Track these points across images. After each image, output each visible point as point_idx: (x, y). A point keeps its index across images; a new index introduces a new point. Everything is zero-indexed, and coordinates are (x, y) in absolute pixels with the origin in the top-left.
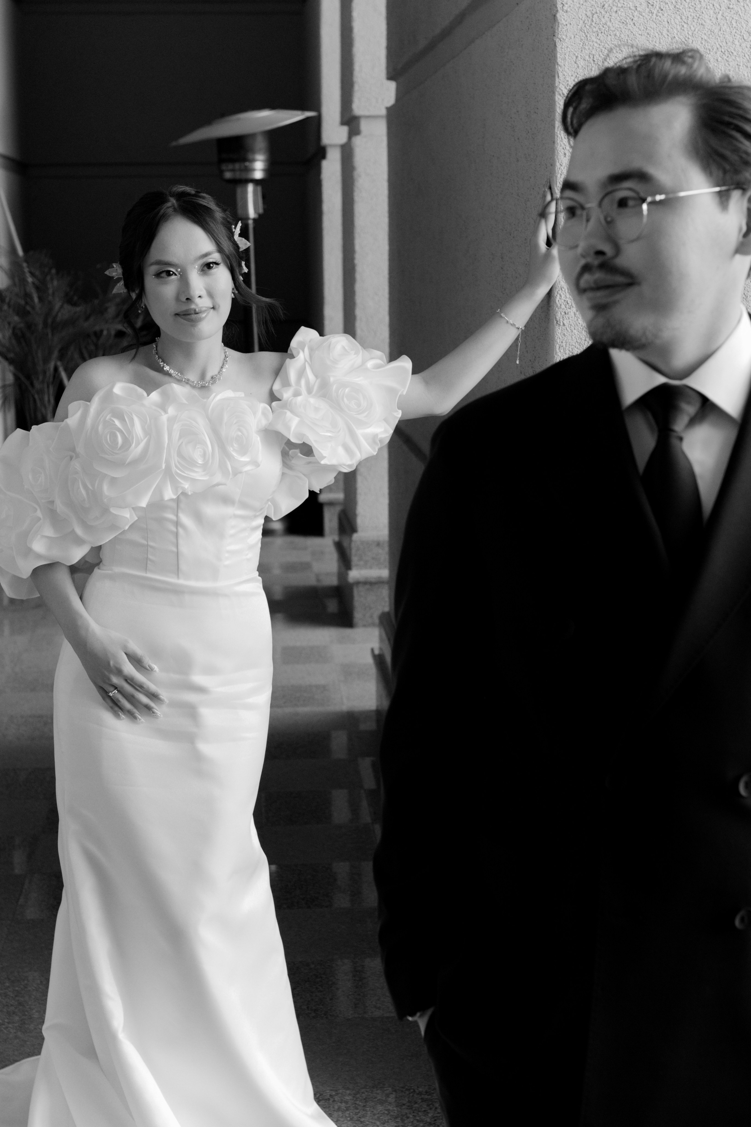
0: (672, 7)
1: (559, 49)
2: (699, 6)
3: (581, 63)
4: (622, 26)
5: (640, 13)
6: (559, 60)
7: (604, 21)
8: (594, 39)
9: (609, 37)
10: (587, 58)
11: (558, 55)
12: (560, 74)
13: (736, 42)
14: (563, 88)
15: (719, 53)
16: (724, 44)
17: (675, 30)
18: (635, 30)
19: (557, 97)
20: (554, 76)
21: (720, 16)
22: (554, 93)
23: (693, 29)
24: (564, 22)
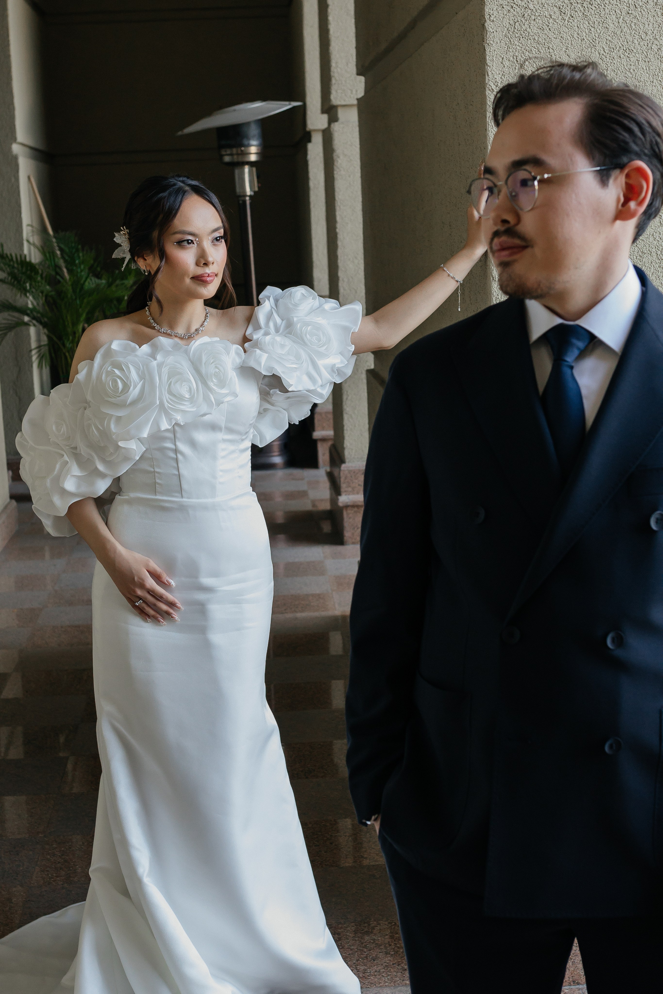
1: (487, 53)
3: (507, 63)
6: (488, 61)
8: (516, 43)
10: (511, 58)
11: (487, 58)
12: (490, 73)
13: (636, 41)
14: (492, 85)
15: (621, 51)
16: (626, 43)
17: (584, 34)
18: (551, 34)
19: (488, 92)
20: (484, 75)
21: (621, 20)
22: (485, 89)
23: (599, 32)
24: (491, 29)
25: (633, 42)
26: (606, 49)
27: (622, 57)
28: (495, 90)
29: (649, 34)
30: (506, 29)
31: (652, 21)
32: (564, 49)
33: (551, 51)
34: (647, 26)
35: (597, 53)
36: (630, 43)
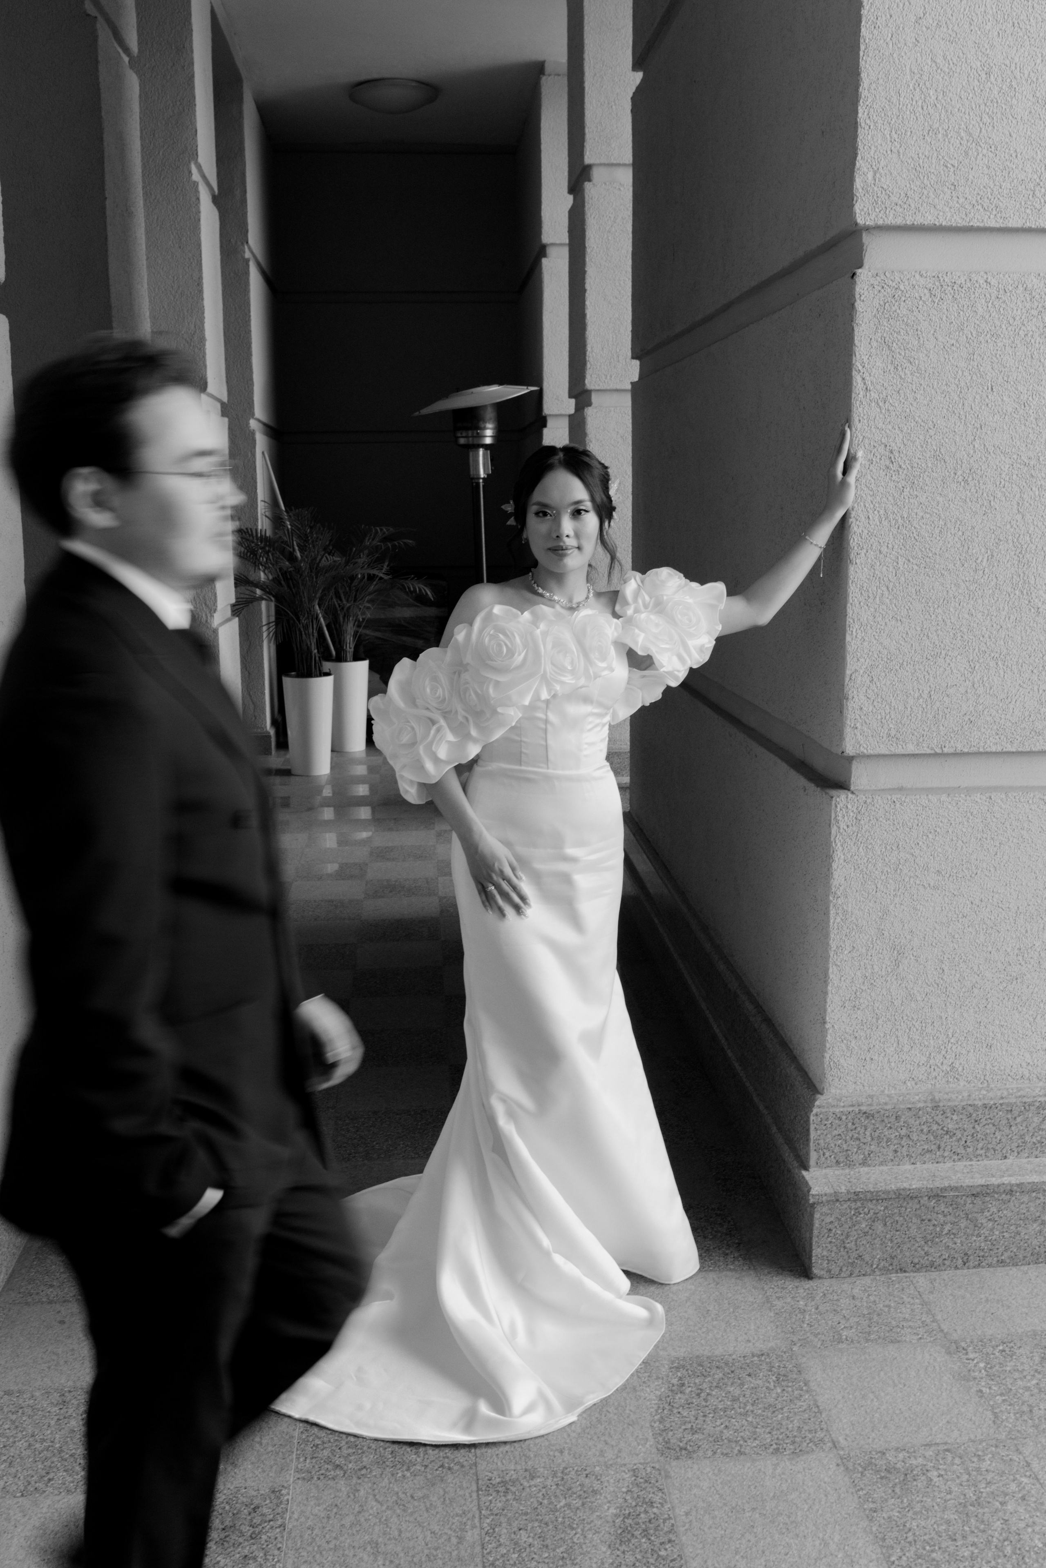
0: (951, 297)
1: (856, 332)
2: (973, 296)
3: (874, 344)
4: (909, 313)
5: (924, 302)
6: (856, 342)
7: (894, 309)
8: (885, 324)
9: (898, 322)
10: (879, 339)
11: (856, 338)
12: (857, 354)
13: (1003, 326)
14: (859, 365)
15: (989, 335)
16: (993, 328)
17: (953, 317)
18: (920, 317)
19: (854, 373)
20: (851, 355)
21: (990, 305)
22: (851, 369)
23: (968, 315)
24: (860, 309)
25: (1001, 326)
26: (974, 333)
27: (989, 341)
28: (862, 371)
29: (1017, 318)
30: (875, 310)
31: (1020, 306)
32: (932, 332)
33: (919, 333)
34: (1015, 311)
35: (964, 337)
36: (997, 328)
